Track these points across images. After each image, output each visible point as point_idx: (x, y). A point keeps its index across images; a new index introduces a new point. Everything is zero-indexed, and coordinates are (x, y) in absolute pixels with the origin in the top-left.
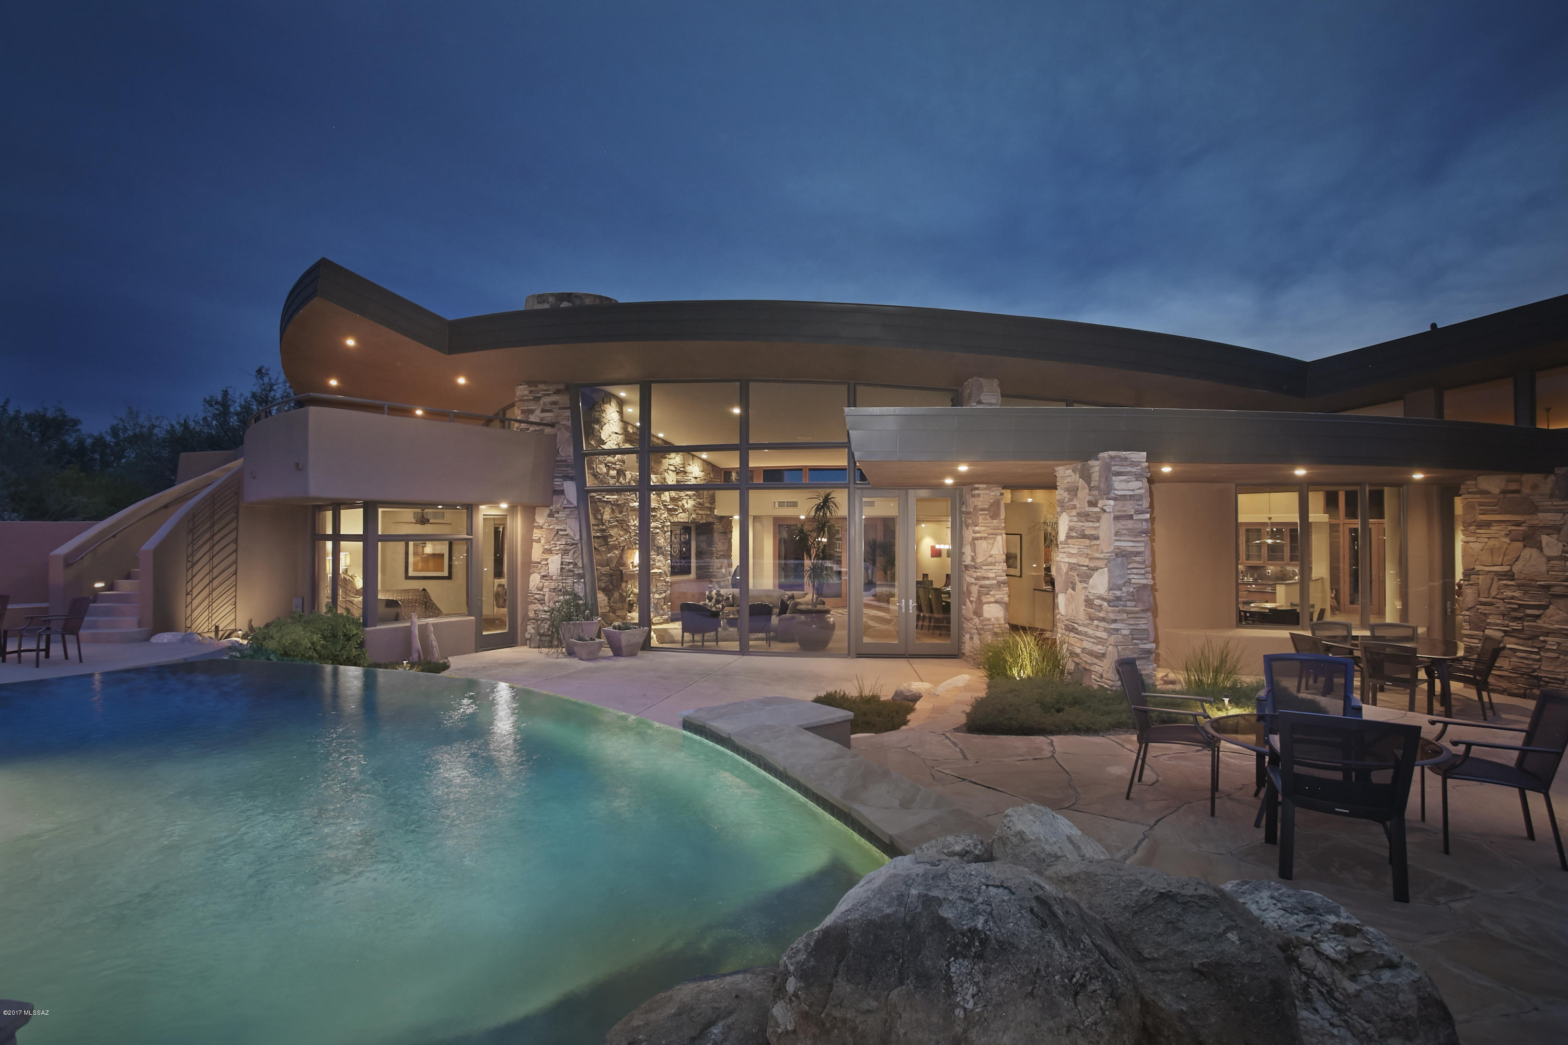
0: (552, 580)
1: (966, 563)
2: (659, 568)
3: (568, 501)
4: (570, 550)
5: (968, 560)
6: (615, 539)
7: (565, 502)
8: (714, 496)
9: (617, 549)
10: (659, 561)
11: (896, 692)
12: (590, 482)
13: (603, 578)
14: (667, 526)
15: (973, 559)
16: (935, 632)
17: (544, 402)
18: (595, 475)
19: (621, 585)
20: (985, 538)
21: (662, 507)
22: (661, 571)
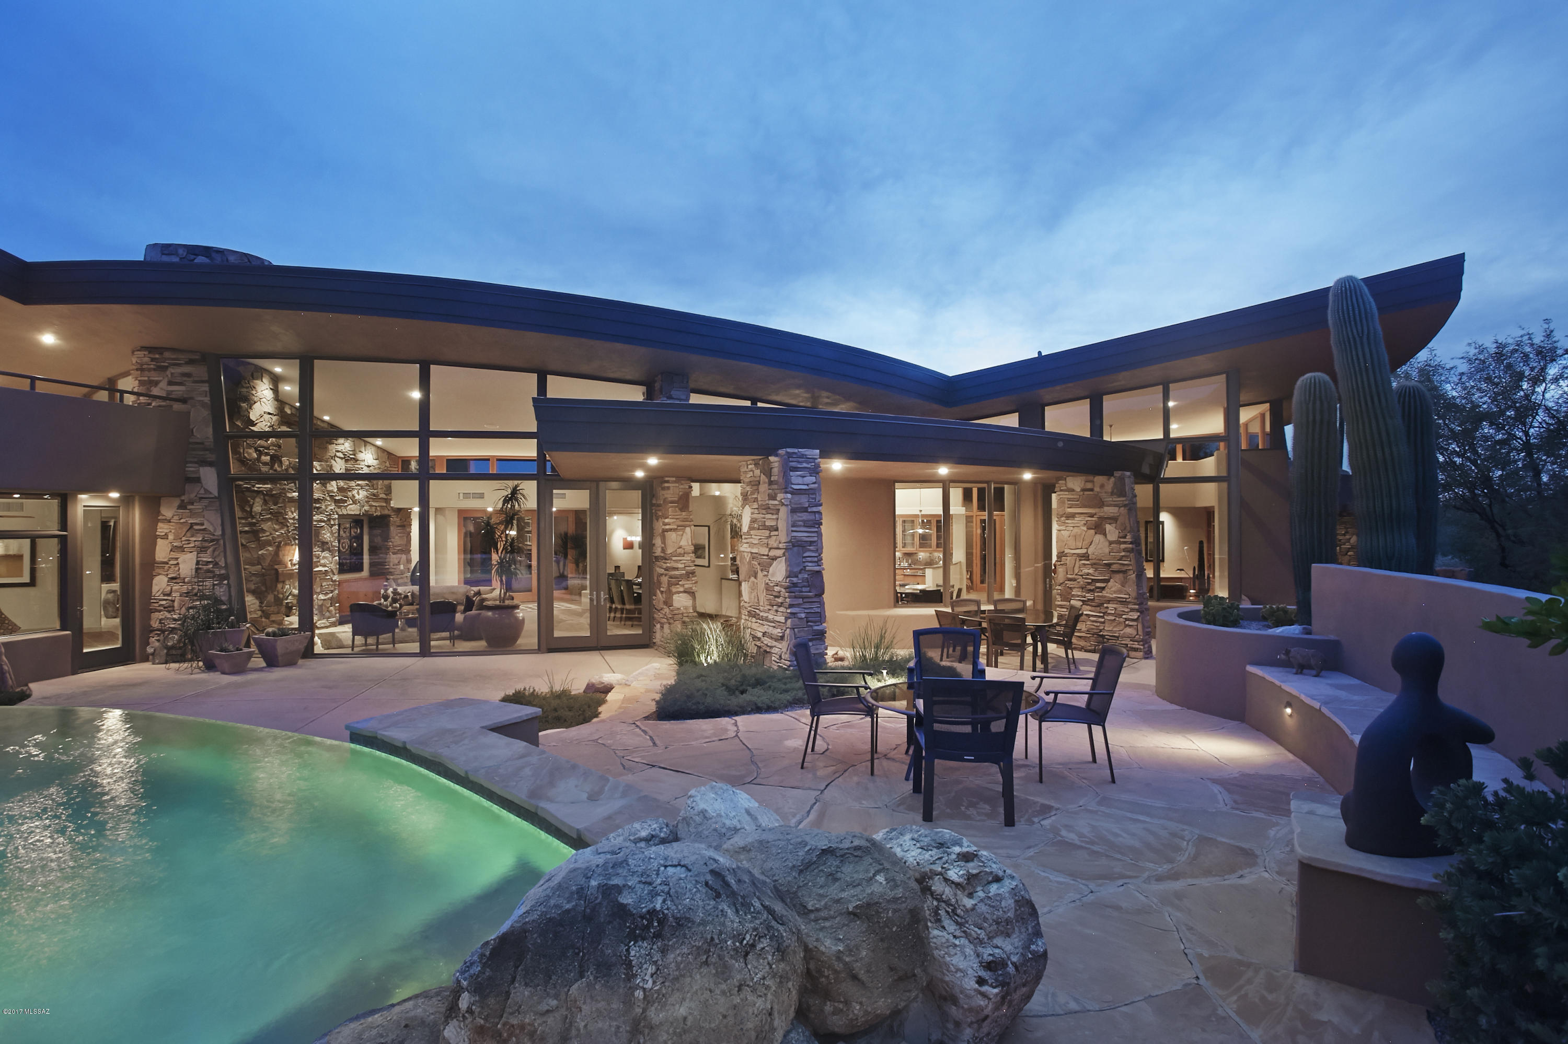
0: (184, 582)
1: (656, 555)
2: (324, 566)
3: (206, 490)
4: (209, 547)
5: (658, 552)
6: (268, 534)
7: (202, 491)
8: (390, 487)
9: (270, 545)
10: (324, 558)
11: (588, 685)
12: (234, 468)
13: (253, 578)
14: (334, 519)
15: (663, 550)
16: (627, 623)
17: (172, 374)
18: (242, 461)
19: (276, 586)
20: (675, 530)
21: (328, 498)
22: (327, 569)
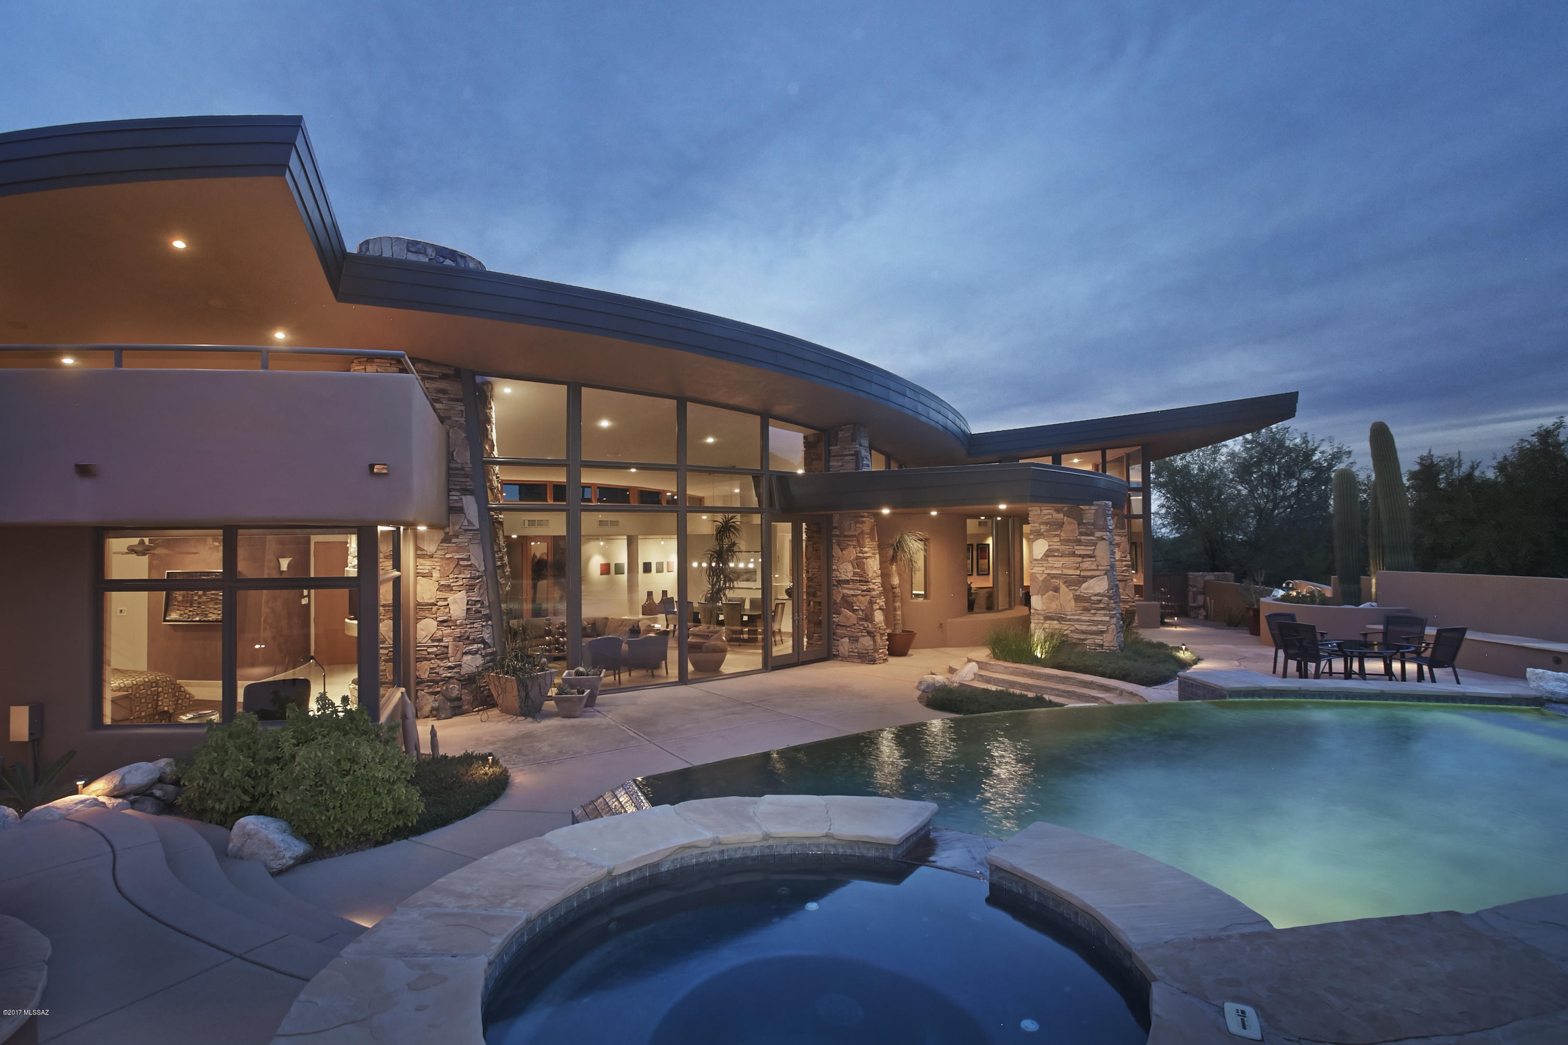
0: (456, 626)
3: (469, 521)
7: (466, 523)
12: (490, 498)
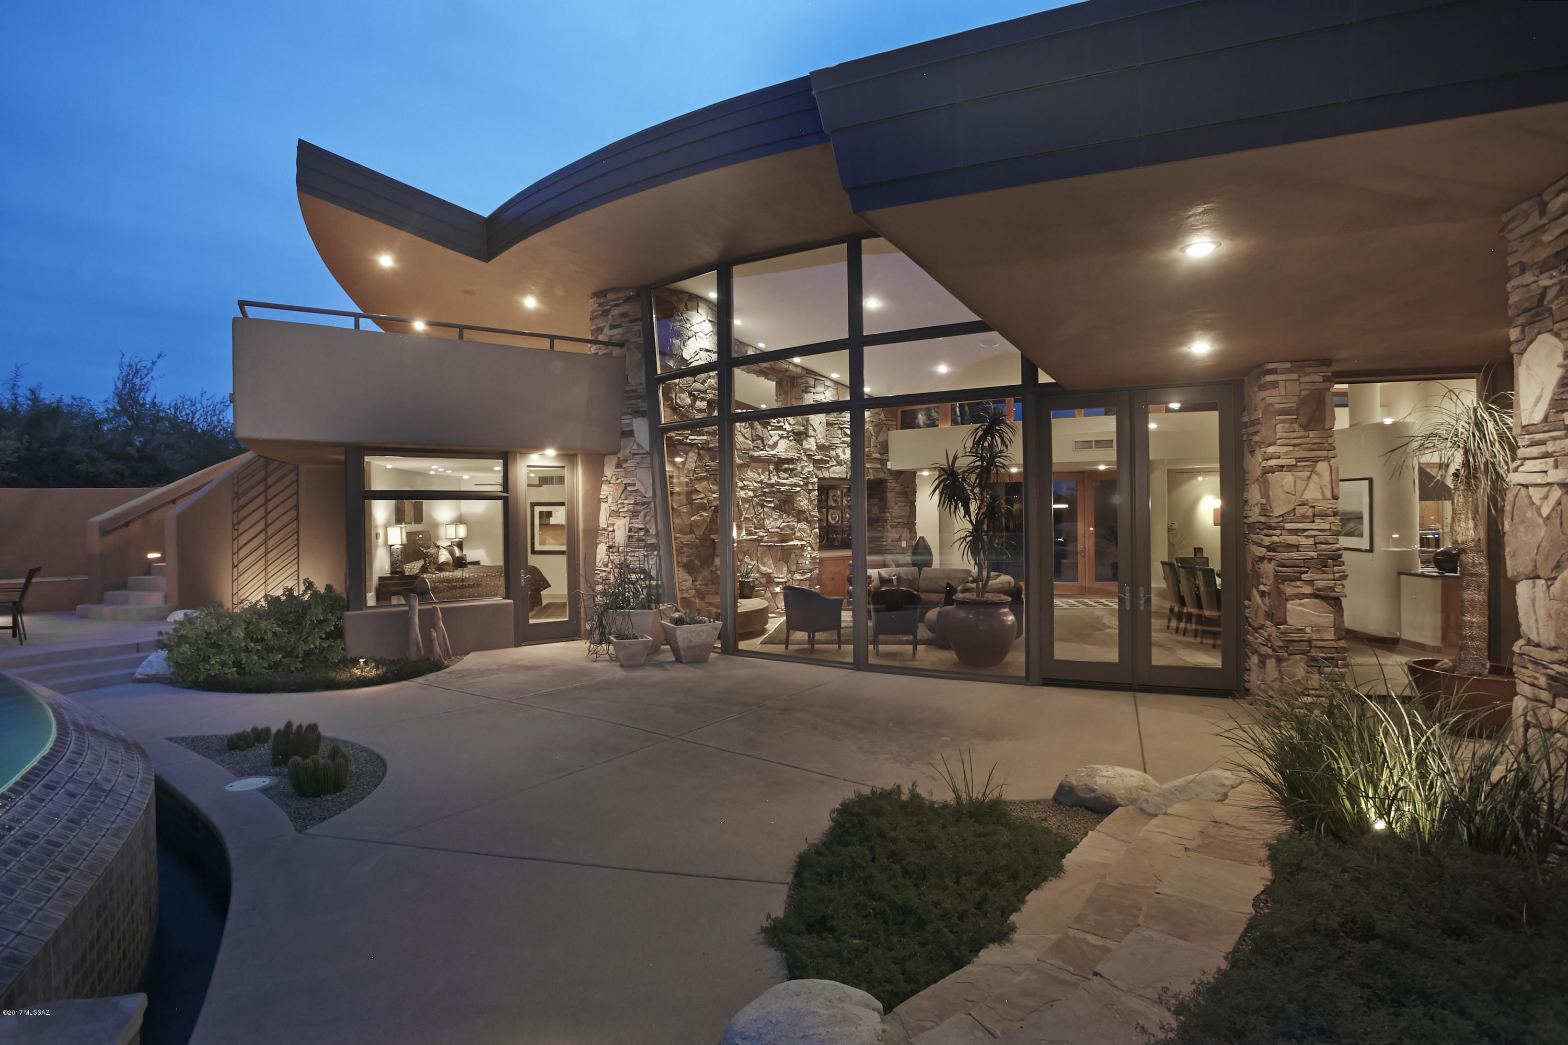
0: (619, 552)
1: (1251, 520)
2: (801, 539)
3: (638, 445)
4: (640, 512)
5: (1254, 515)
6: (702, 495)
7: (635, 447)
8: (887, 444)
9: (705, 510)
10: (800, 530)
11: (1061, 786)
12: (665, 417)
13: (685, 549)
14: (813, 484)
15: (1265, 512)
18: (674, 408)
19: (713, 560)
20: (1291, 468)
21: (805, 458)
22: (804, 543)
